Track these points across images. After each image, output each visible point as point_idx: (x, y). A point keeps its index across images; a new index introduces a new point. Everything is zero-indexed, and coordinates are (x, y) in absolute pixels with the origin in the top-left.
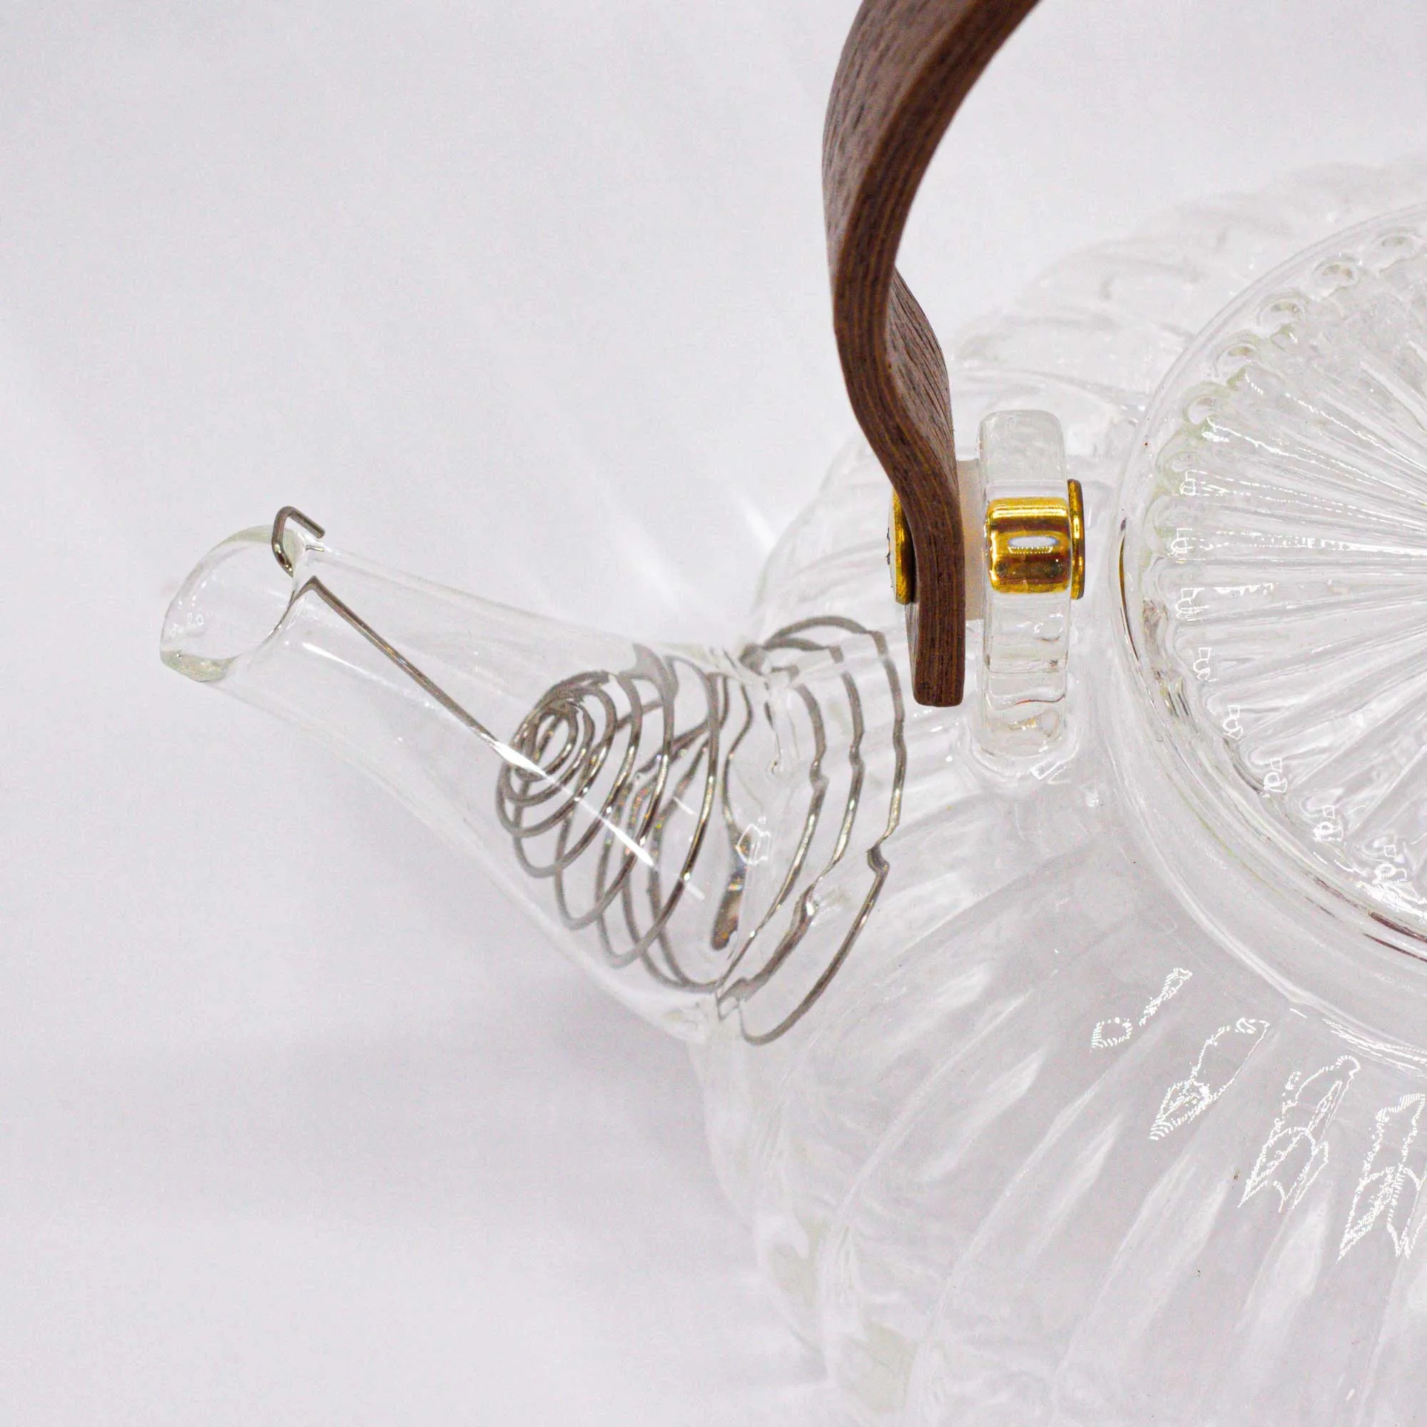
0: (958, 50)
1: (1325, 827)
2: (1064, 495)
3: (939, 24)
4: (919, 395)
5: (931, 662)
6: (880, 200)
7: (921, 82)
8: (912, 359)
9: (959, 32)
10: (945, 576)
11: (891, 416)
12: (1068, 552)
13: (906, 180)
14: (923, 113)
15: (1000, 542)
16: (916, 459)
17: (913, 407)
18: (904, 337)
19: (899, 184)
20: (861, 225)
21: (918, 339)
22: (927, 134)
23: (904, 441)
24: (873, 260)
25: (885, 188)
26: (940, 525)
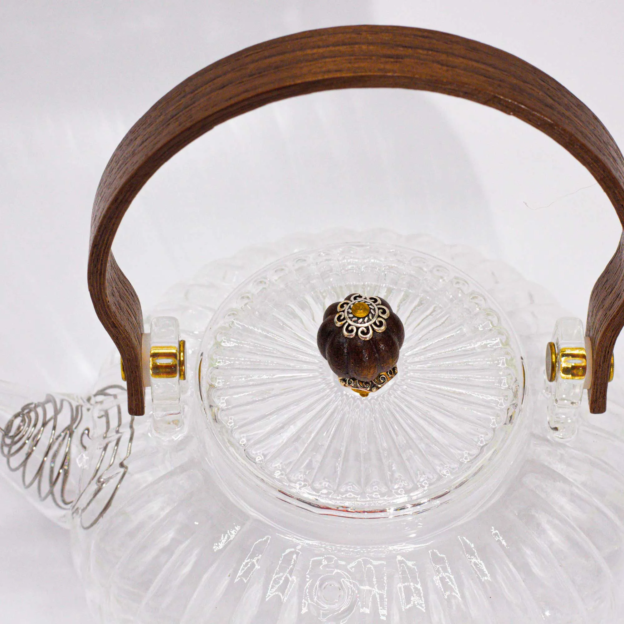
0: (121, 198)
1: (259, 458)
2: (177, 346)
3: (115, 189)
4: (123, 311)
5: (132, 401)
6: (100, 247)
7: (109, 208)
8: (122, 300)
9: (121, 191)
10: (134, 372)
11: (111, 319)
12: (176, 365)
13: (108, 240)
14: (111, 218)
15: (153, 360)
16: (120, 333)
17: (119, 315)
18: (119, 292)
19: (105, 242)
20: (94, 255)
21: (126, 293)
22: (114, 224)
23: (116, 327)
24: (99, 266)
25: (101, 243)
26: (130, 355)
